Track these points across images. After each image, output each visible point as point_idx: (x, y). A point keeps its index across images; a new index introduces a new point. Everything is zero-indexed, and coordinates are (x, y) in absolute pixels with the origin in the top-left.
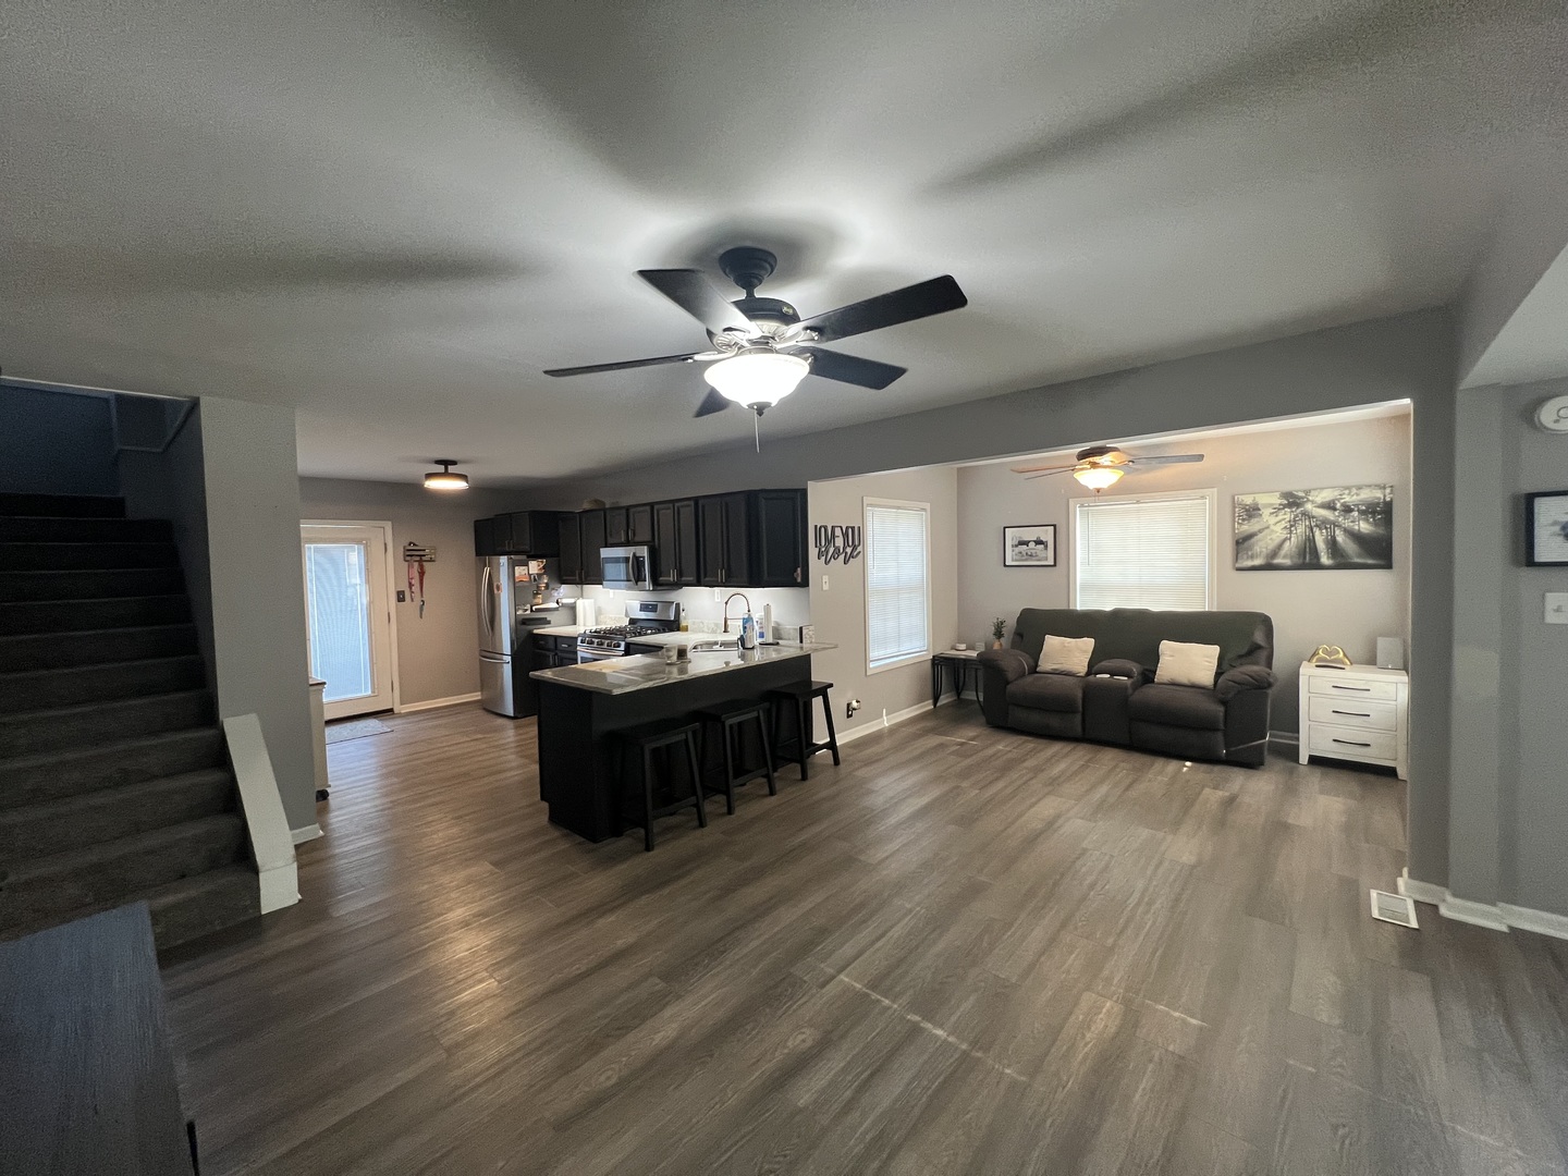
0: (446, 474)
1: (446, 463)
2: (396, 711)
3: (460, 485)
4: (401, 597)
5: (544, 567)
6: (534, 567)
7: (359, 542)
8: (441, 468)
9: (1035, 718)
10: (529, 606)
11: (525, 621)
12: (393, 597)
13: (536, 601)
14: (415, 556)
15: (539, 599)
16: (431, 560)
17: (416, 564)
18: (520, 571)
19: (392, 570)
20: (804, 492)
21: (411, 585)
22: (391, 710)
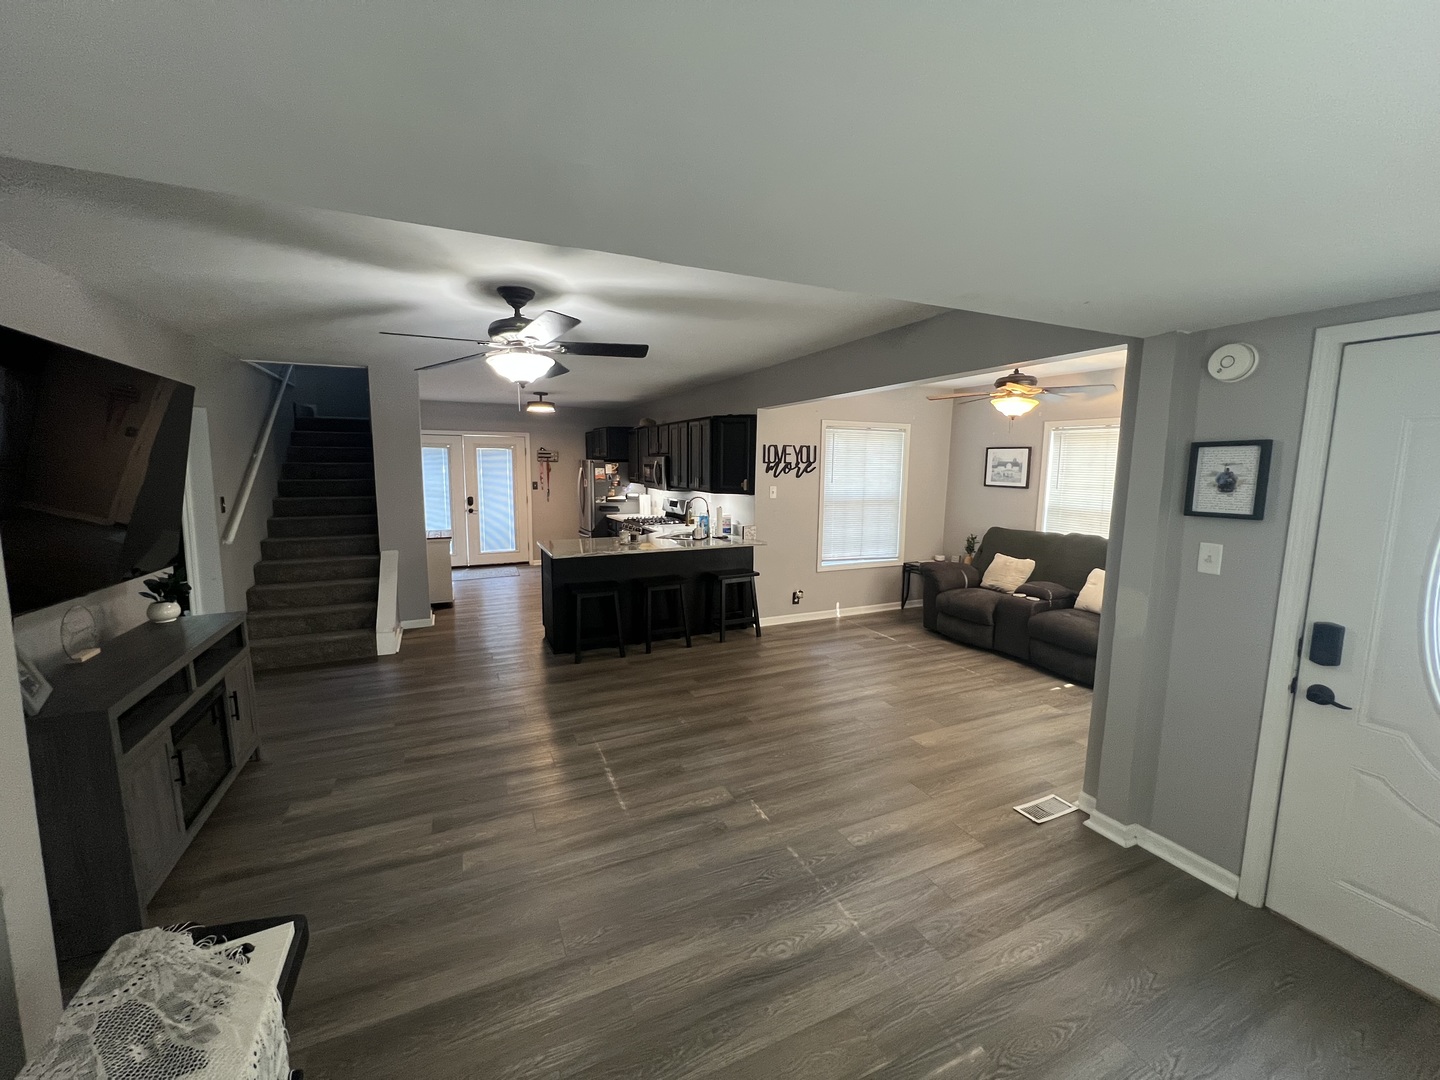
0: (541, 402)
1: (541, 394)
2: (531, 563)
3: (550, 410)
4: (535, 486)
5: (617, 469)
6: (609, 469)
7: (507, 446)
8: (537, 398)
9: (953, 626)
10: (604, 497)
11: (603, 508)
12: (530, 486)
13: (610, 494)
14: (544, 457)
15: (613, 492)
16: (555, 461)
17: (545, 464)
18: (599, 471)
19: (529, 469)
20: (754, 418)
21: (541, 478)
22: (528, 563)
